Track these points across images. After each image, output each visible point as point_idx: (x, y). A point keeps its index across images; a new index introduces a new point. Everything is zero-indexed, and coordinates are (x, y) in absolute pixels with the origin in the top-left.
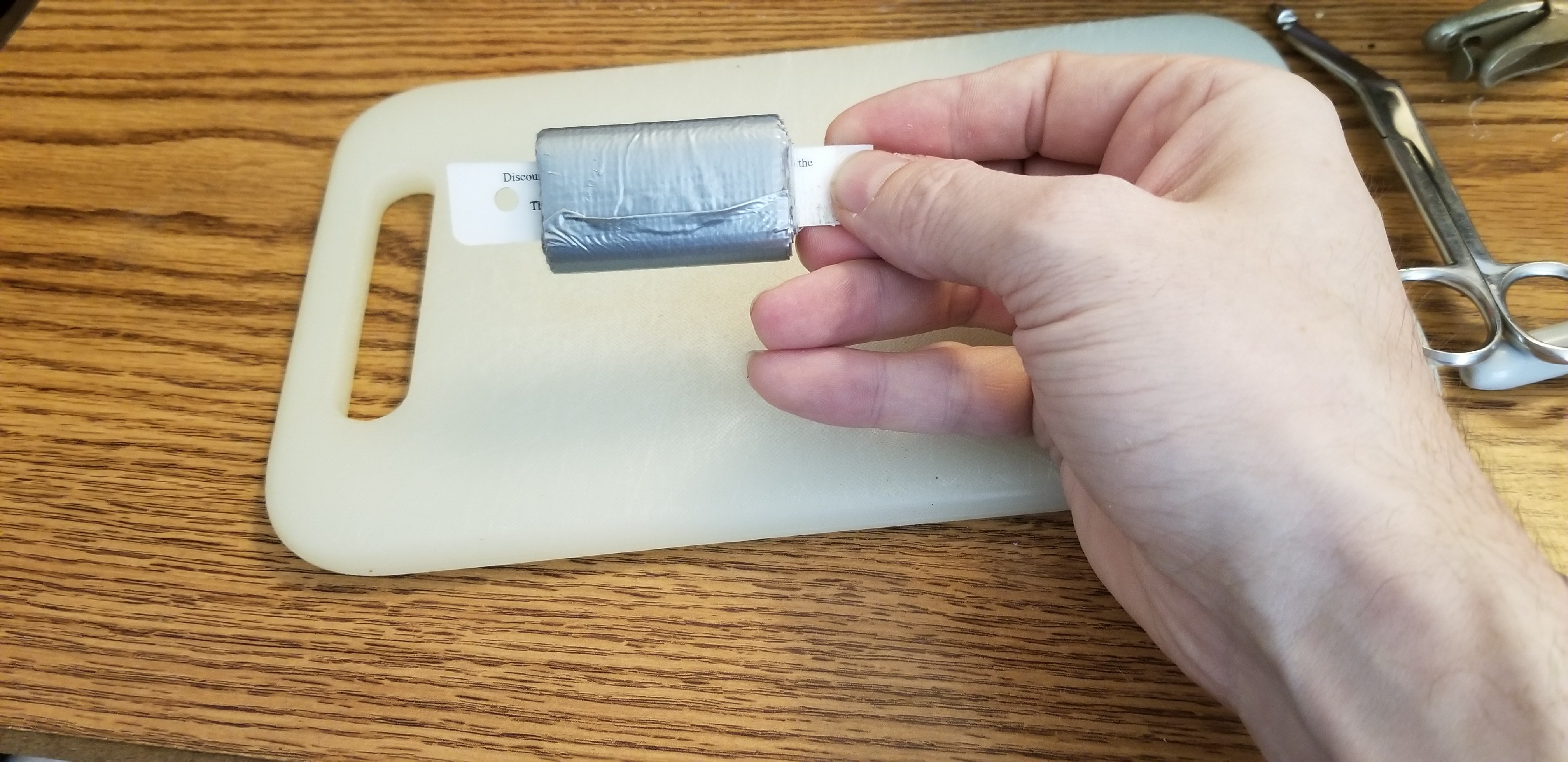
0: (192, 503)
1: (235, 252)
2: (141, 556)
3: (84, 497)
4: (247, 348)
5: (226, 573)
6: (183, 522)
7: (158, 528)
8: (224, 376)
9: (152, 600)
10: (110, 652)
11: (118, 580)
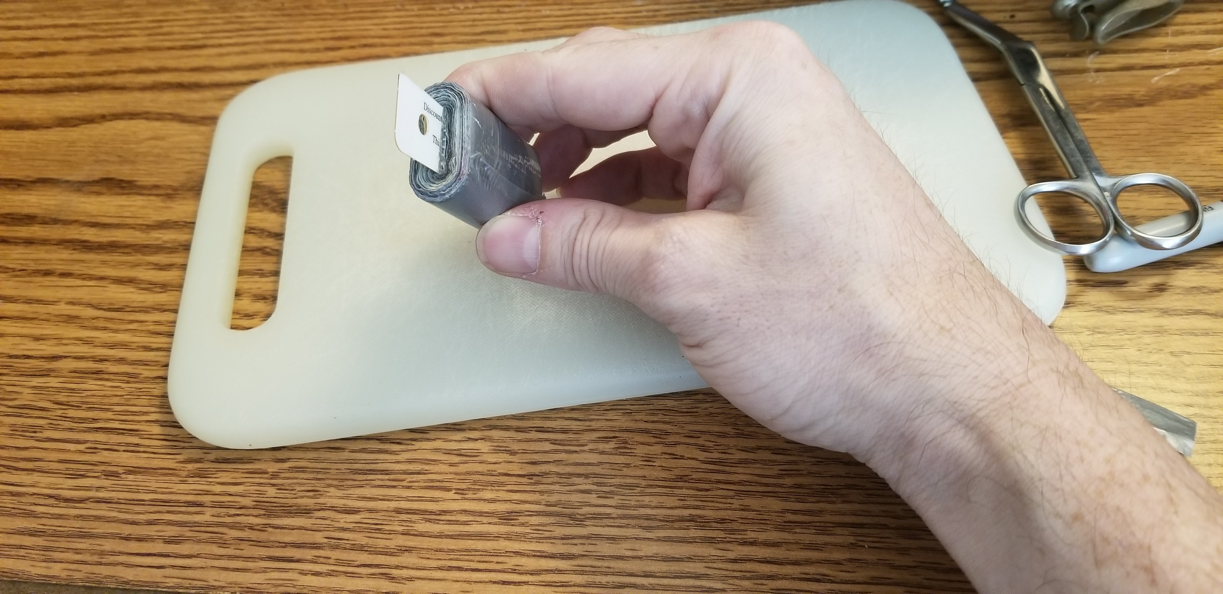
0: (116, 400)
1: (144, 207)
2: (78, 442)
3: (33, 399)
4: (155, 280)
5: (144, 452)
6: (109, 415)
7: (90, 420)
8: (138, 302)
9: (86, 475)
10: (56, 516)
11: (61, 461)
